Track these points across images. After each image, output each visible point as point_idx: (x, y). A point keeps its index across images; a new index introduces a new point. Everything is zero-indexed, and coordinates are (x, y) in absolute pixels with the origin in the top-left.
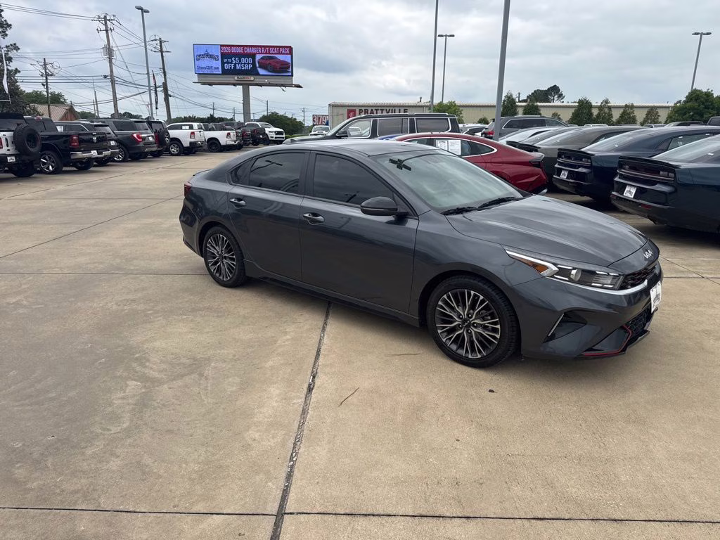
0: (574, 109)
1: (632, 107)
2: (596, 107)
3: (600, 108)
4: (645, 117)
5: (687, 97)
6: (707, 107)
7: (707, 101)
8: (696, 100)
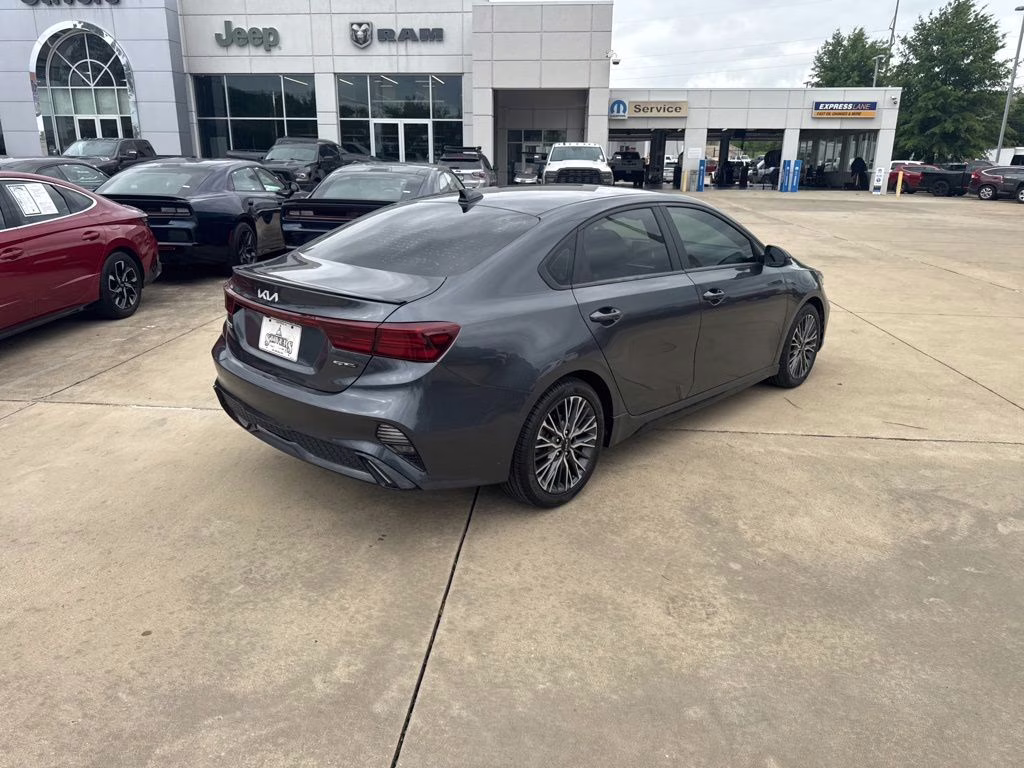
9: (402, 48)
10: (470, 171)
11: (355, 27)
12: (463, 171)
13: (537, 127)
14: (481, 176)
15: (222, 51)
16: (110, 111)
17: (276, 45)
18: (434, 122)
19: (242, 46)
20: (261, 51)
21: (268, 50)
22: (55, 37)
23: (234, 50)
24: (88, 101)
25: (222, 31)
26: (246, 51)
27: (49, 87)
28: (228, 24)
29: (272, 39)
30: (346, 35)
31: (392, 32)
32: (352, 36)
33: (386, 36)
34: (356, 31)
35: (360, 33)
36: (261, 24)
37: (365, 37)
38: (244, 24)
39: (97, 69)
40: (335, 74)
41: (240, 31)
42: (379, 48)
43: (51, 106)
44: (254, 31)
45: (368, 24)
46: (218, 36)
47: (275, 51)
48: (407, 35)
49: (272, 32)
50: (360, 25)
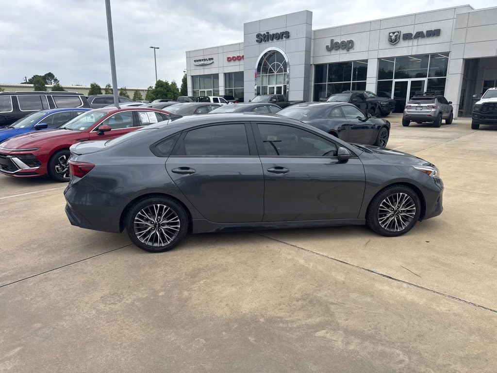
0: (89, 90)
1: (125, 90)
2: (103, 89)
3: (106, 90)
4: (133, 96)
5: (156, 85)
6: (168, 91)
7: (167, 87)
8: (161, 86)
9: (415, 42)
10: (426, 105)
11: (391, 34)
12: (422, 105)
13: (492, 79)
14: (433, 107)
15: (328, 53)
16: (280, 83)
17: (352, 48)
18: (428, 79)
19: (337, 50)
20: (345, 51)
21: (348, 51)
22: (265, 55)
23: (333, 52)
24: (273, 79)
25: (329, 44)
26: (338, 52)
27: (261, 75)
28: (332, 41)
29: (350, 45)
30: (386, 39)
31: (411, 34)
32: (389, 39)
33: (408, 37)
34: (391, 37)
35: (393, 37)
36: (346, 39)
37: (396, 39)
38: (338, 40)
39: (278, 66)
40: (378, 59)
41: (337, 43)
42: (403, 43)
43: (261, 82)
44: (343, 42)
45: (398, 32)
46: (327, 47)
47: (351, 51)
48: (420, 35)
49: (351, 42)
50: (394, 33)
